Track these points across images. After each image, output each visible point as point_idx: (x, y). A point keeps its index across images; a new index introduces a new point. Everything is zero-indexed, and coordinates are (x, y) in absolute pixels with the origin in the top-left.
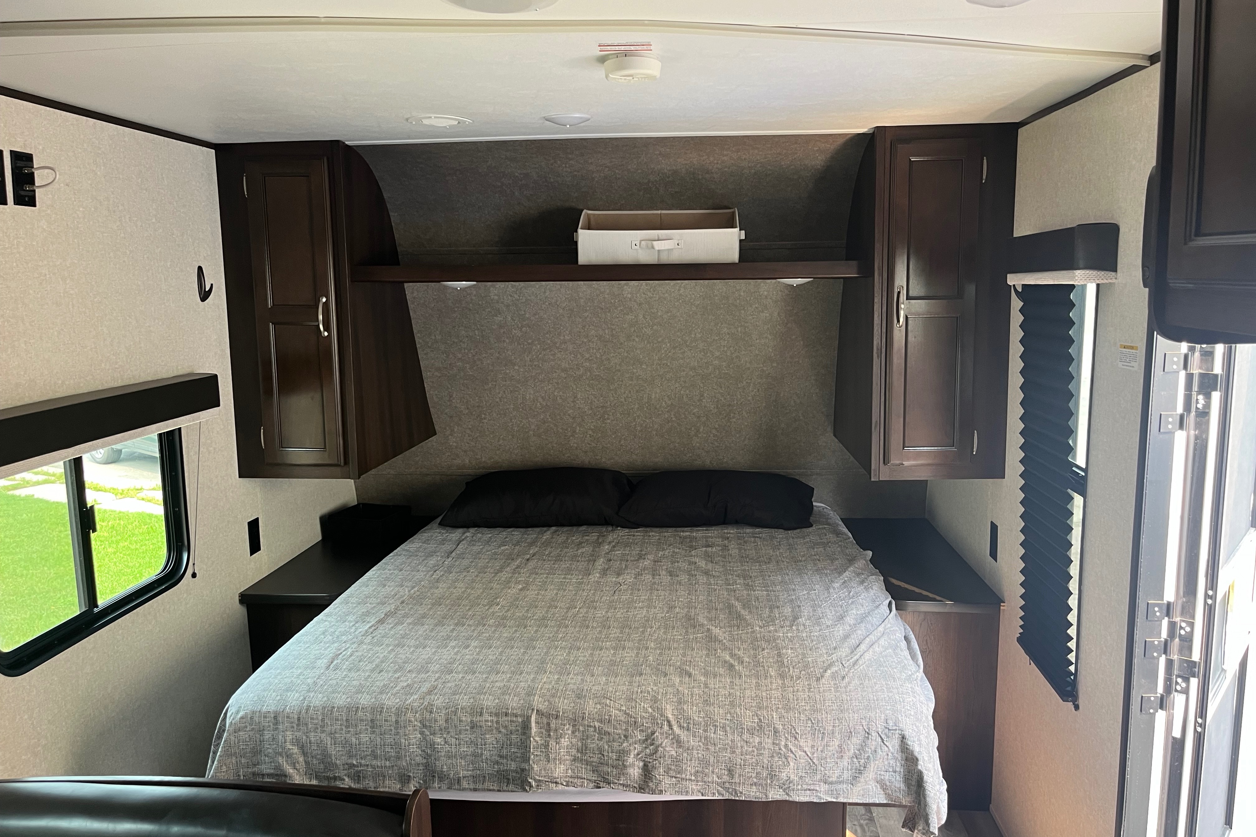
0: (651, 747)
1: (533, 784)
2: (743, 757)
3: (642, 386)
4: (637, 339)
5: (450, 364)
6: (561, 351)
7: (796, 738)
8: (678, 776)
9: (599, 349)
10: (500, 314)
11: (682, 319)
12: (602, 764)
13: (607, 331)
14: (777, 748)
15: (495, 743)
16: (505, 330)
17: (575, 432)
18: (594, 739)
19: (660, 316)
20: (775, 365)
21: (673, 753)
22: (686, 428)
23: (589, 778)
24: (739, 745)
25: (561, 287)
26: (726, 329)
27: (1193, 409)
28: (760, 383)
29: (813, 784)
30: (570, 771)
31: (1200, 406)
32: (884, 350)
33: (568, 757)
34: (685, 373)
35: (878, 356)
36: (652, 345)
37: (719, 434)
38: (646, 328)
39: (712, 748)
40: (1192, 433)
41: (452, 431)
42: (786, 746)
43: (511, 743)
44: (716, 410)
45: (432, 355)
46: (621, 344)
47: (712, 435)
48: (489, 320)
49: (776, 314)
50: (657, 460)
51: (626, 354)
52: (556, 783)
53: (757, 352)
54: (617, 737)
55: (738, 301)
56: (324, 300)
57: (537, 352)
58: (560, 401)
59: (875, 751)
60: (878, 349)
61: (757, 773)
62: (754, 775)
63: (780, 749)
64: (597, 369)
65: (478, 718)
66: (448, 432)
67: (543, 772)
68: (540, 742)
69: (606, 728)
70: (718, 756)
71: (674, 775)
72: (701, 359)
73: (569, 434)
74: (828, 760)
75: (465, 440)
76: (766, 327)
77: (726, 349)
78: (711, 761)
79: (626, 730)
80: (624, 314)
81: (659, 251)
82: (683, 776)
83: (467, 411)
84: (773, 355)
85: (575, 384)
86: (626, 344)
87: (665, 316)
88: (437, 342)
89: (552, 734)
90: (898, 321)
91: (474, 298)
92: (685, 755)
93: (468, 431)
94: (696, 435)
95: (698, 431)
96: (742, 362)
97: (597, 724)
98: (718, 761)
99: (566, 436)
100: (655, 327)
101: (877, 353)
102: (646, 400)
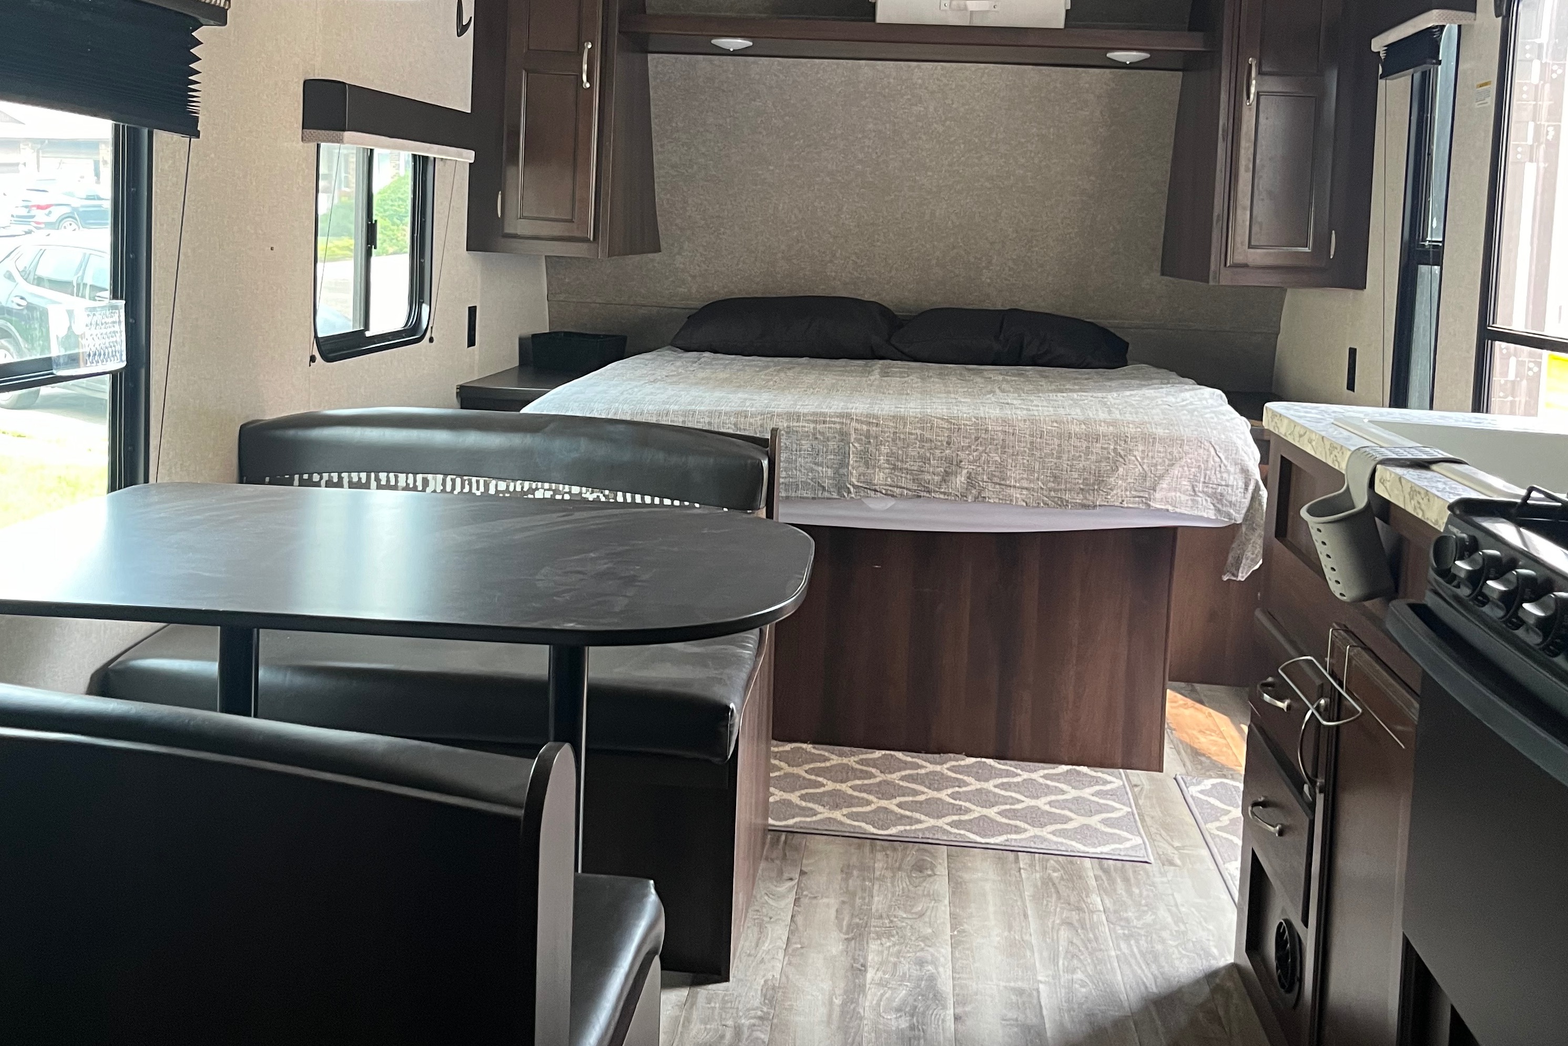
0: (975, 454)
1: (852, 489)
2: (1069, 463)
3: (925, 199)
4: (924, 137)
5: (690, 160)
6: (828, 149)
7: (1125, 441)
8: (1003, 482)
9: (876, 148)
10: (760, 98)
11: (981, 114)
12: (923, 471)
13: (888, 125)
14: (1105, 452)
15: (810, 450)
16: (763, 119)
17: (834, 256)
18: (915, 447)
19: (956, 109)
20: (1093, 178)
21: (998, 459)
22: (976, 258)
23: (908, 487)
24: (1066, 449)
25: (838, 68)
26: (1035, 129)
27: (1543, 140)
28: (1072, 202)
29: (1143, 491)
30: (889, 480)
31: (1550, 137)
32: (1230, 131)
33: (886, 465)
34: (980, 183)
35: (1224, 140)
36: (942, 145)
37: (1015, 267)
38: (937, 124)
39: (1038, 454)
40: (1542, 165)
41: (681, 248)
42: (1115, 450)
43: (827, 450)
44: (1015, 235)
45: (670, 147)
46: (905, 142)
47: (1007, 269)
48: (745, 105)
49: (1098, 114)
50: (934, 298)
51: (908, 156)
52: (875, 490)
53: (1071, 161)
54: (939, 444)
55: (1053, 94)
56: (590, 46)
57: (798, 149)
58: (820, 214)
59: (1207, 461)
60: (1223, 130)
61: (1084, 479)
62: (1081, 481)
63: (1109, 453)
64: (870, 174)
65: (795, 424)
66: (676, 250)
67: (862, 477)
68: (859, 448)
69: (927, 435)
70: (1044, 462)
71: (998, 481)
72: (1002, 167)
73: (828, 258)
74: (1159, 467)
75: (695, 262)
76: (1085, 129)
77: (1033, 154)
78: (1037, 467)
79: (949, 437)
80: (912, 105)
81: (972, 12)
82: (1008, 482)
83: (703, 222)
84: (1091, 164)
85: (841, 193)
86: (910, 142)
87: (962, 109)
88: (678, 131)
89: (872, 441)
90: (1248, 98)
91: (731, 76)
92: (1010, 461)
93: (701, 250)
94: (987, 268)
95: (990, 262)
96: (1052, 173)
97: (919, 432)
98: (1043, 468)
99: (823, 261)
100: (948, 123)
101: (1223, 135)
102: (927, 217)
